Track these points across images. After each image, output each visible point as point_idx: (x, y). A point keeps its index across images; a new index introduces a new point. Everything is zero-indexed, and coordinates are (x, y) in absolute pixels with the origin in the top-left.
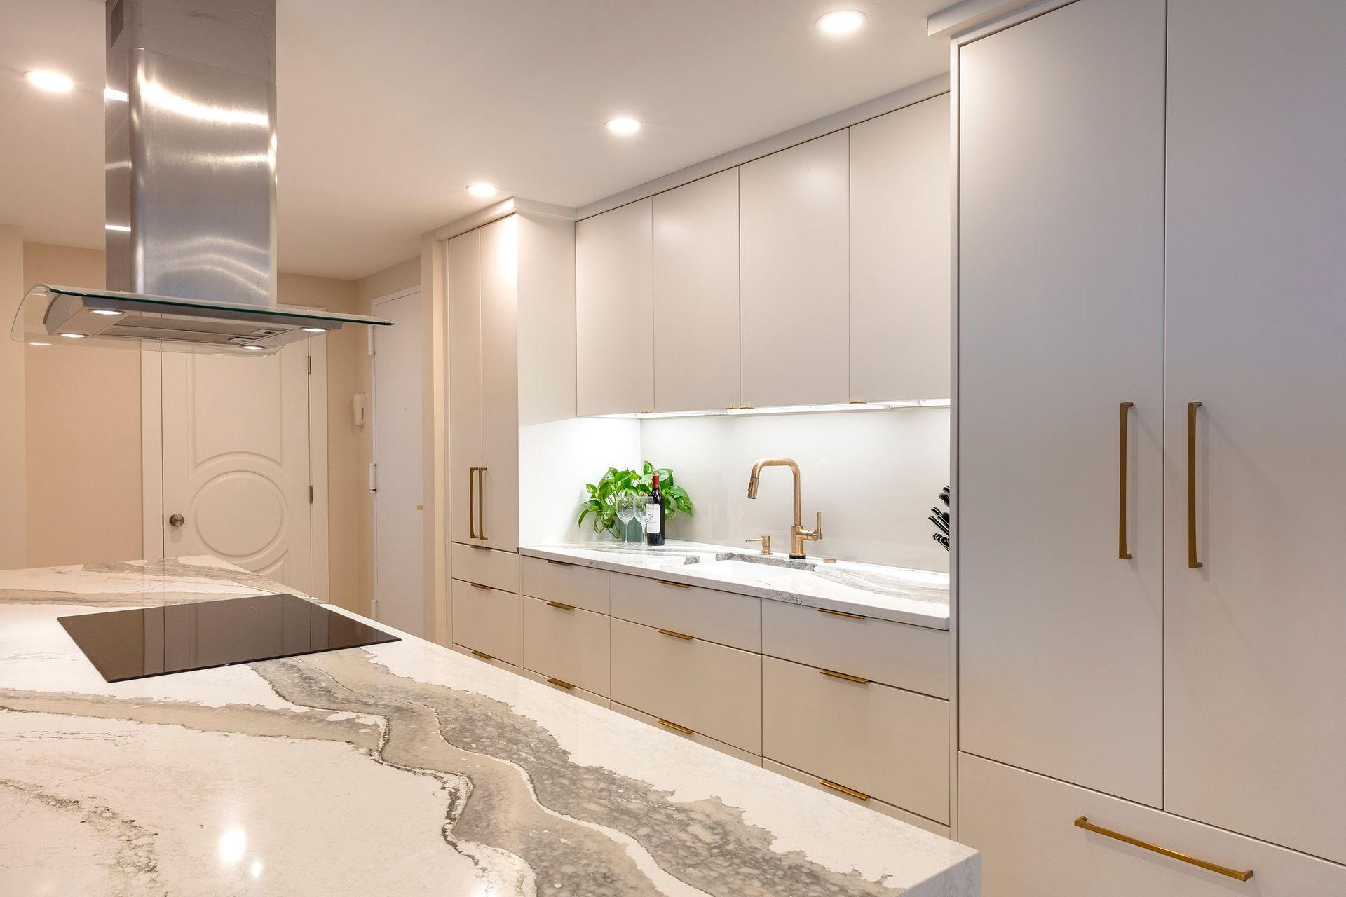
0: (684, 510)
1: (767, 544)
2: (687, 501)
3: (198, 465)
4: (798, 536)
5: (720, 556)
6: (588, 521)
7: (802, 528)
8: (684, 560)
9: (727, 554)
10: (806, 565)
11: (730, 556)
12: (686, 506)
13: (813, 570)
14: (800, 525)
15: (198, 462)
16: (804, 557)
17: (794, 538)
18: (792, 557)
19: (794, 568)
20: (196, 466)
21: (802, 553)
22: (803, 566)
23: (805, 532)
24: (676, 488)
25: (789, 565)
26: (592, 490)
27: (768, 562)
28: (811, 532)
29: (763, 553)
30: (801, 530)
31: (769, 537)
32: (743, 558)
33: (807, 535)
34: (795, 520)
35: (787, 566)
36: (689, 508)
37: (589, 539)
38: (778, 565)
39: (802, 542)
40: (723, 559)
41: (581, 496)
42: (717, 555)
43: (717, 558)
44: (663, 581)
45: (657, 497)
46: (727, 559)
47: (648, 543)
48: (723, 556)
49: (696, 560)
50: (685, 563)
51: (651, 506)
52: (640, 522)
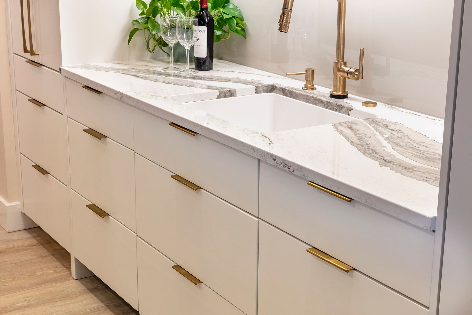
0: (237, 31)
1: (309, 79)
2: (240, 22)
4: (339, 74)
5: (261, 89)
6: (138, 39)
7: (345, 64)
8: (217, 93)
9: (268, 87)
10: (342, 107)
11: (272, 89)
12: (240, 27)
13: (349, 114)
14: (343, 60)
16: (345, 97)
17: (335, 75)
18: (333, 96)
19: (331, 109)
21: (344, 92)
22: (340, 108)
23: (347, 69)
24: (231, 6)
25: (327, 105)
26: (142, 7)
27: (307, 99)
28: (352, 70)
29: (306, 88)
30: (343, 67)
31: (313, 71)
32: (284, 92)
33: (348, 72)
34: (338, 55)
35: (324, 107)
36: (243, 30)
37: (141, 58)
38: (315, 104)
39: (345, 79)
40: (265, 92)
41: (131, 12)
42: (257, 88)
43: (257, 91)
44: (173, 124)
45: (204, 18)
46: (269, 92)
47: (194, 67)
48: (264, 88)
49: (231, 94)
50: (218, 97)
51: (196, 28)
52: (185, 45)
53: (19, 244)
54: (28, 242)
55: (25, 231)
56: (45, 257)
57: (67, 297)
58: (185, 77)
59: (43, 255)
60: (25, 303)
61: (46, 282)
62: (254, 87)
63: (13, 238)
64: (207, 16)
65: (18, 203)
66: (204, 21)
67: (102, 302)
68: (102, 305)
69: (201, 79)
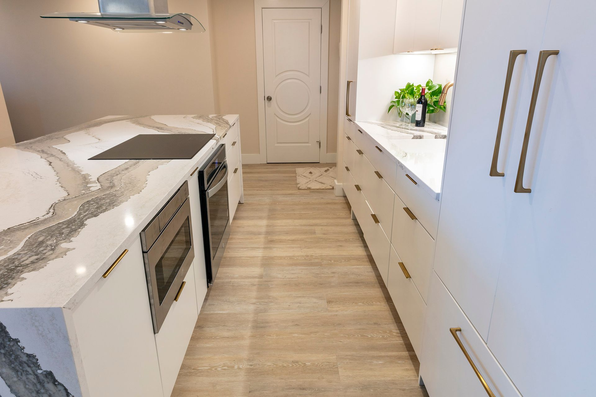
0: (441, 108)
3: (277, 76)
5: (438, 137)
6: (393, 110)
8: (412, 136)
9: (443, 136)
12: (443, 106)
15: (277, 75)
20: (276, 76)
26: (398, 95)
37: (395, 120)
40: (440, 138)
42: (436, 136)
43: (436, 137)
44: (377, 147)
45: (422, 100)
46: (443, 139)
47: (415, 125)
48: (441, 136)
49: (421, 137)
50: (413, 138)
51: (418, 105)
52: (409, 113)
53: (337, 201)
54: (341, 201)
55: (343, 197)
56: (345, 208)
57: (344, 225)
58: (408, 129)
59: (345, 207)
60: (325, 224)
61: (339, 218)
62: (434, 135)
63: (336, 199)
64: (424, 99)
65: (342, 184)
66: (422, 102)
67: (358, 230)
68: (357, 231)
69: (412, 130)
